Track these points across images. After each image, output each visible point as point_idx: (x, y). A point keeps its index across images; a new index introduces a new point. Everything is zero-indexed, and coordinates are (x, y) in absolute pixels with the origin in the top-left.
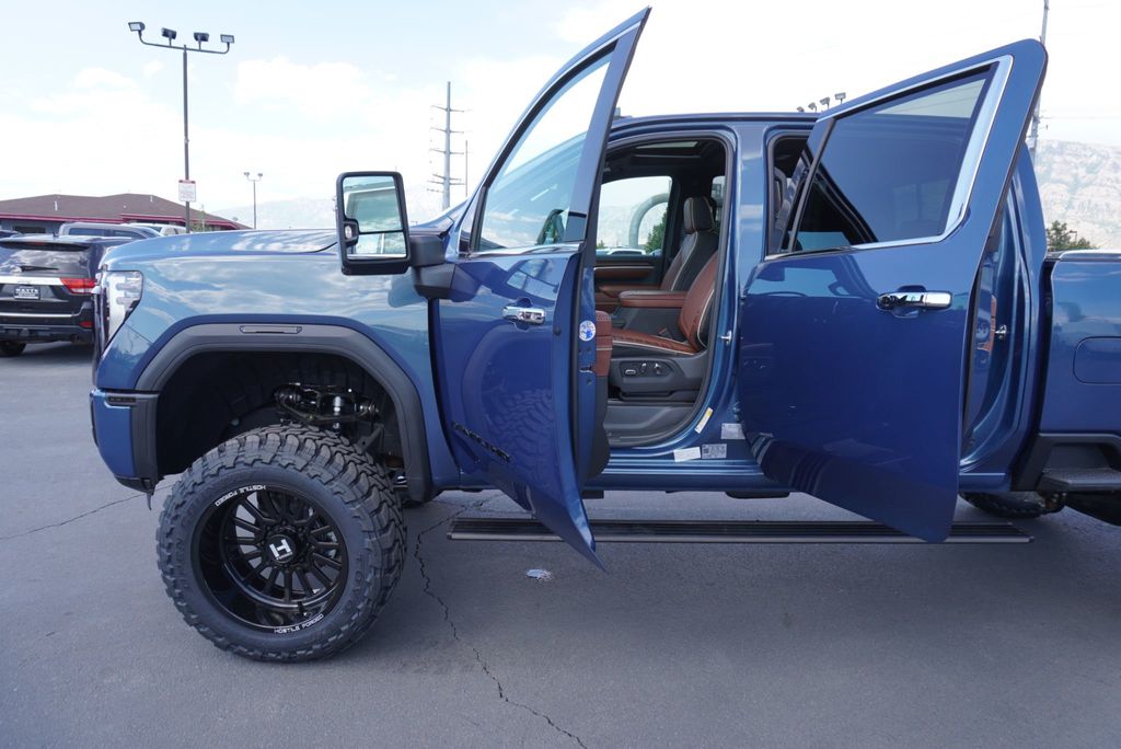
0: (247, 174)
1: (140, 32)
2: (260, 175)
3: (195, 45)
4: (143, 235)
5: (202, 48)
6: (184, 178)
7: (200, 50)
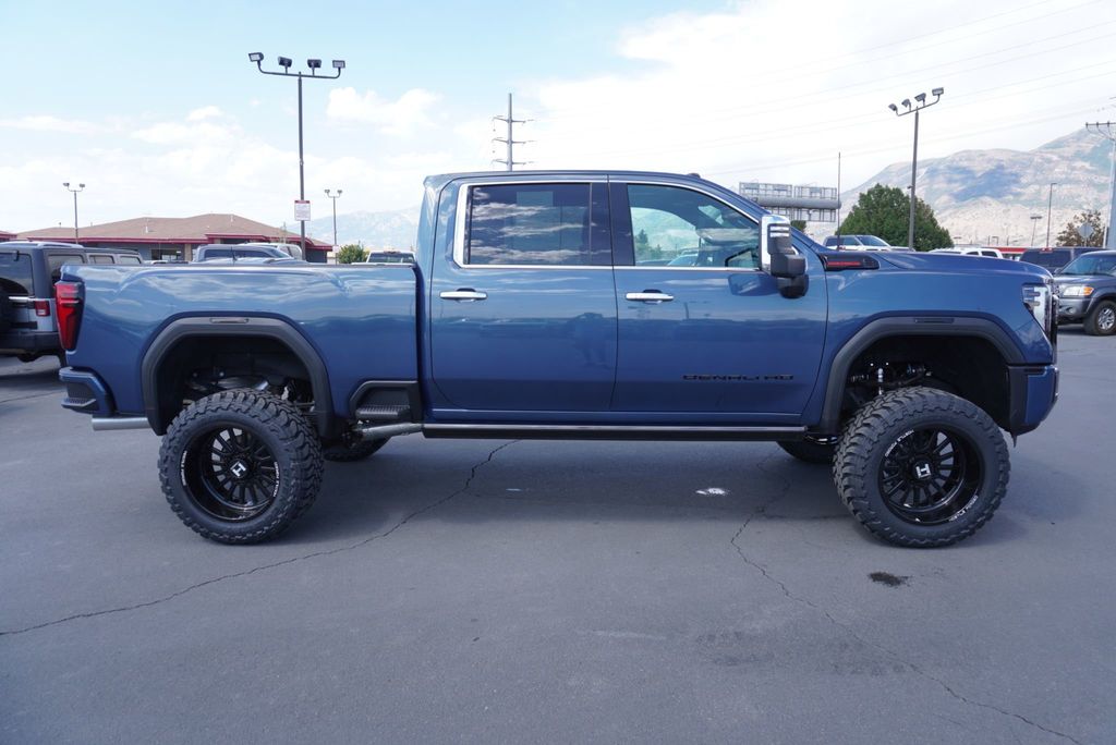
0: (328, 191)
1: (259, 62)
2: (340, 192)
3: (309, 71)
4: (271, 254)
5: (316, 74)
6: (299, 199)
7: (313, 76)
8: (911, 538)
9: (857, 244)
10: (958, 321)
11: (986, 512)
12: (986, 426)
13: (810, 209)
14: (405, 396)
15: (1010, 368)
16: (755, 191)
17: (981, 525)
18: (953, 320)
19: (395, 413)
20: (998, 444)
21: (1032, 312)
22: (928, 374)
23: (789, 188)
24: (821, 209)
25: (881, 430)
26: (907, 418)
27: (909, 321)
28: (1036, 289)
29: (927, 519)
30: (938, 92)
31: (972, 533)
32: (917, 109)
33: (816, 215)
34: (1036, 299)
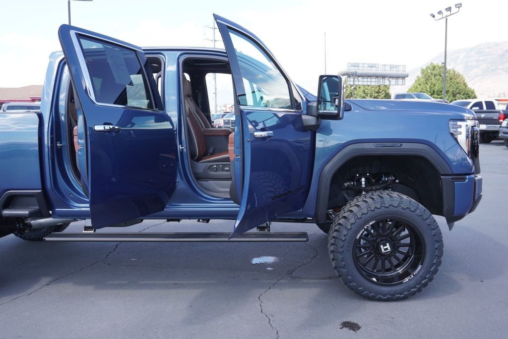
8: (378, 295)
9: (413, 98)
10: (405, 146)
11: (427, 276)
12: (425, 217)
13: (390, 78)
14: (34, 200)
15: (442, 177)
16: (357, 68)
17: (425, 285)
18: (401, 145)
19: (27, 212)
20: (434, 229)
21: (456, 140)
22: (397, 181)
23: (377, 66)
24: (397, 77)
25: (352, 220)
26: (370, 212)
27: (371, 146)
28: (459, 123)
29: (387, 281)
30: (459, 6)
31: (419, 290)
32: (447, 16)
33: (393, 81)
34: (459, 130)
